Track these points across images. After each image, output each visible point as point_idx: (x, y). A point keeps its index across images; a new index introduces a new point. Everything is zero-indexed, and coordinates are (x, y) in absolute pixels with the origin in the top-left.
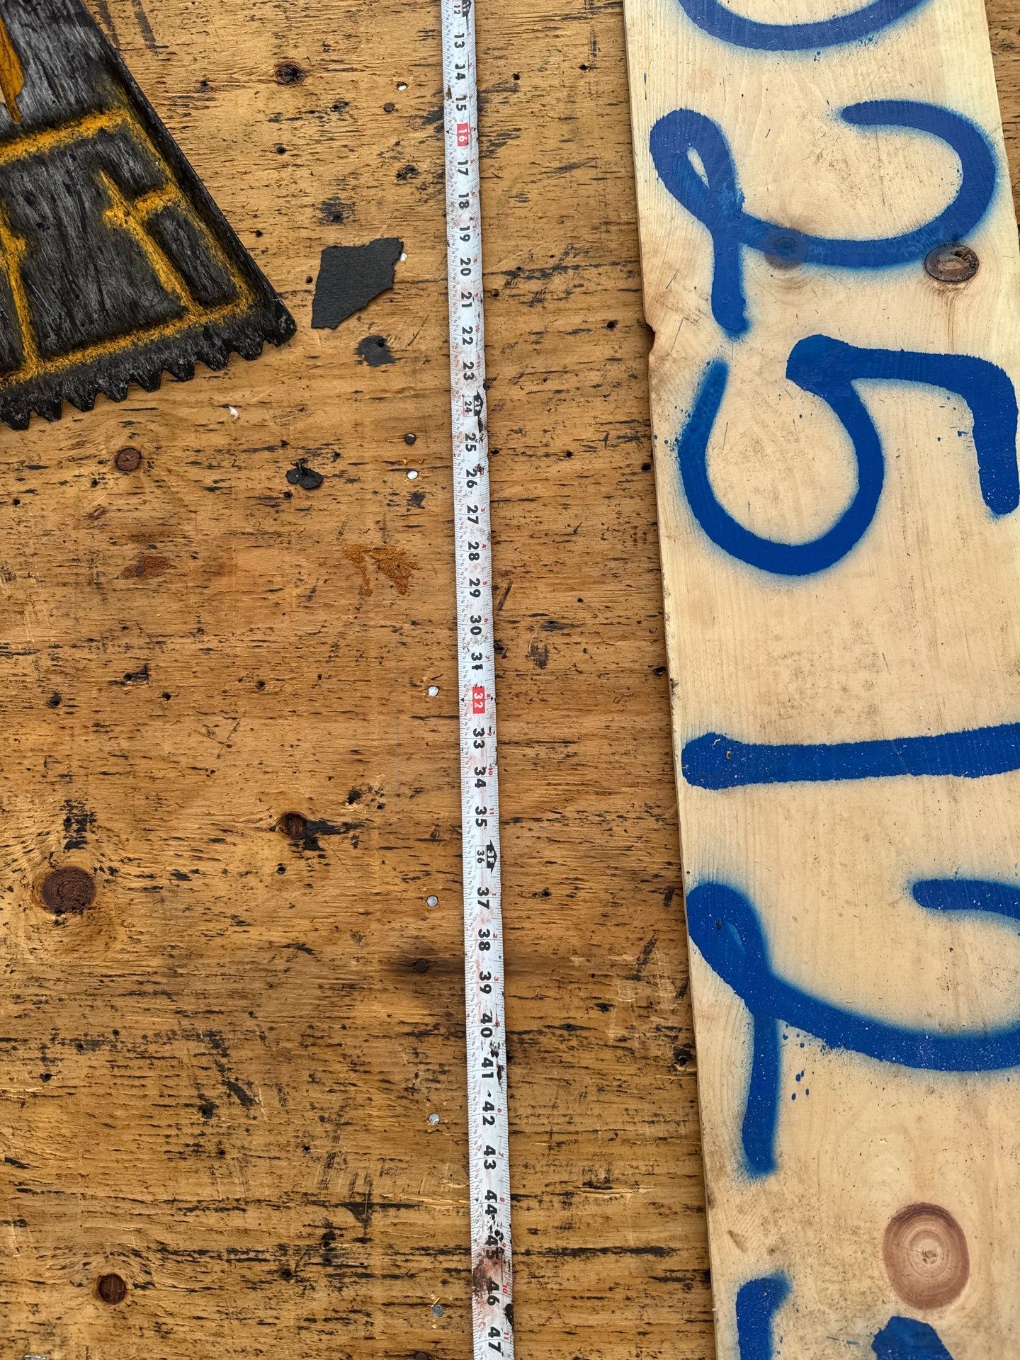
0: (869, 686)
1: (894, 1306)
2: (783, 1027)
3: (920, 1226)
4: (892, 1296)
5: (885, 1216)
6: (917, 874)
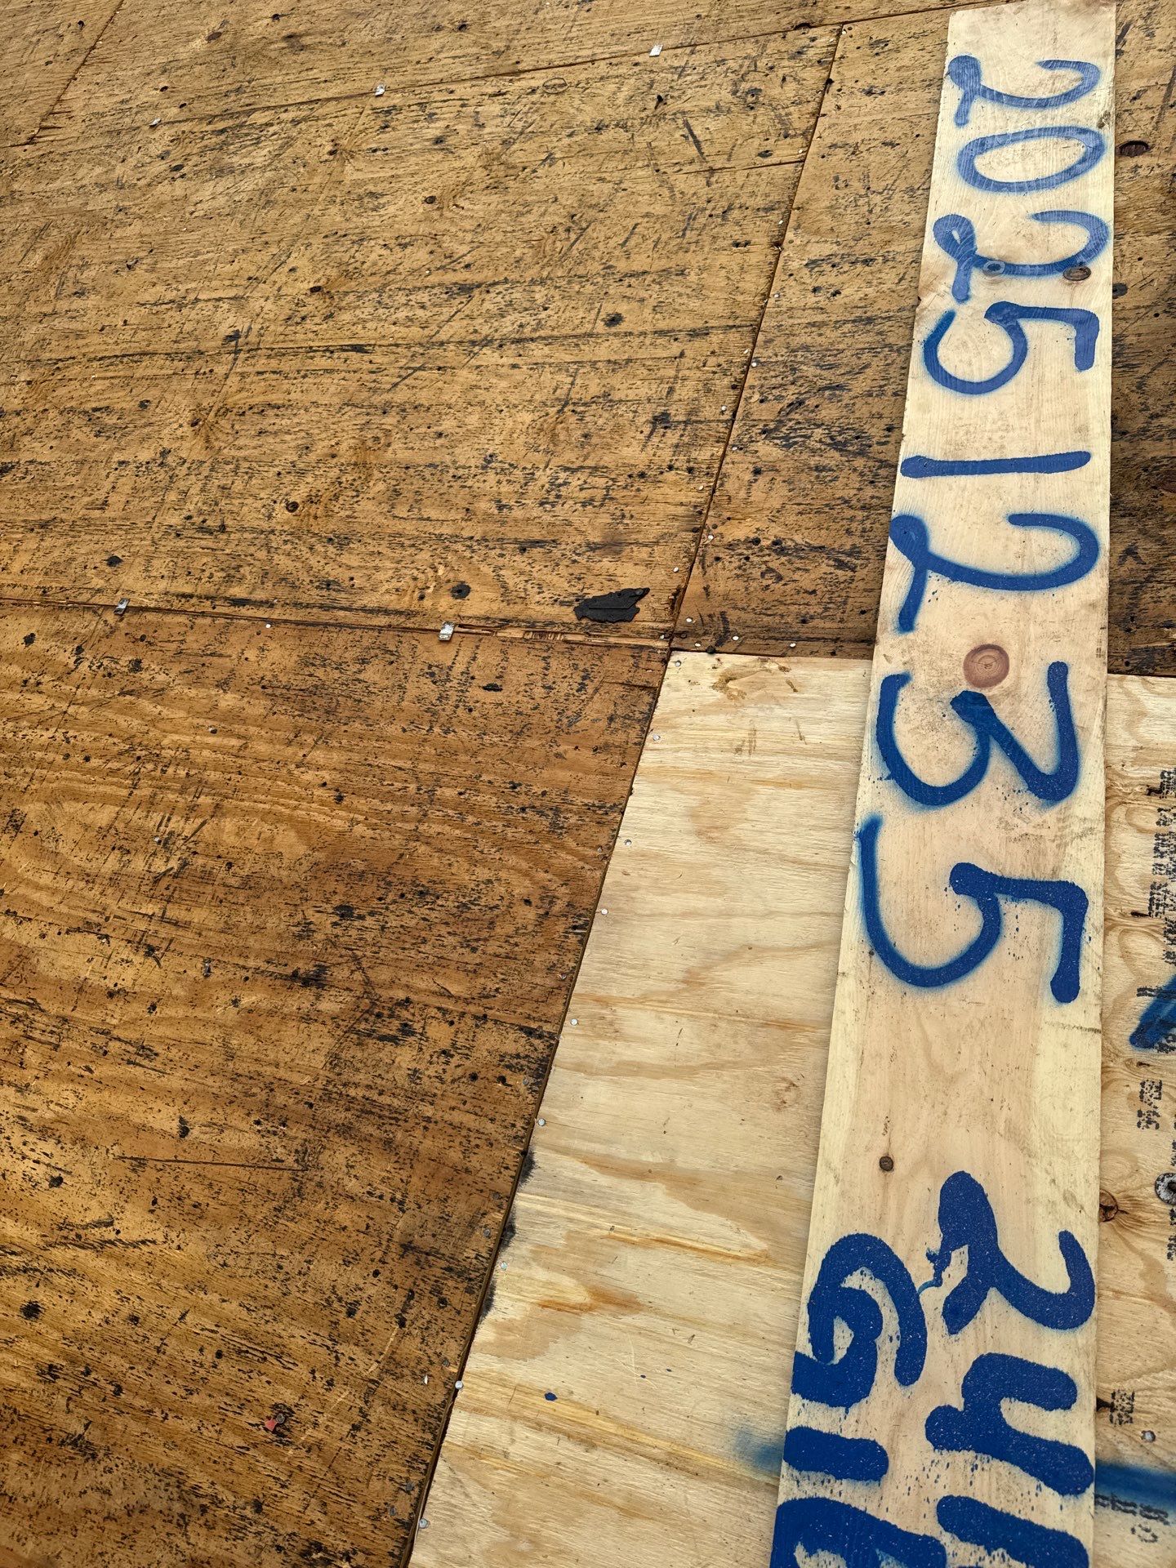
0: (1002, 437)
1: (965, 686)
2: (930, 573)
3: (985, 653)
4: (965, 682)
5: (967, 650)
6: (1012, 511)
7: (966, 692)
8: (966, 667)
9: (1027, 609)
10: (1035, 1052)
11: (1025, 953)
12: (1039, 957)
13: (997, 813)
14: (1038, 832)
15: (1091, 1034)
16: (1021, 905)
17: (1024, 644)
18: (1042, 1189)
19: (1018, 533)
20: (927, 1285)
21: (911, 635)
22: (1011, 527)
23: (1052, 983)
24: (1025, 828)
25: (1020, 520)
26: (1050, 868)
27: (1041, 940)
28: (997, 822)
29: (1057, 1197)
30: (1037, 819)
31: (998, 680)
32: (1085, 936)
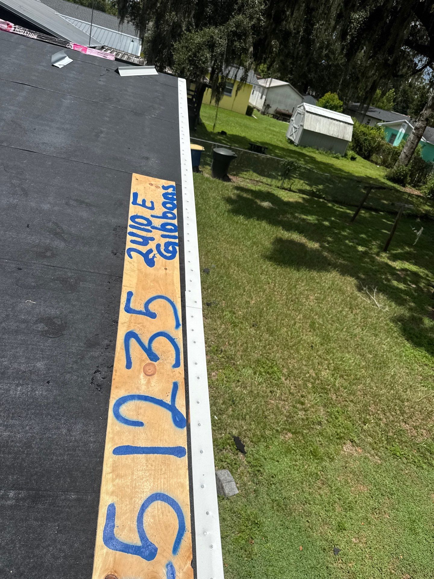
0: (147, 466)
2: (170, 404)
3: (150, 374)
6: (142, 427)
7: (156, 361)
8: (156, 370)
10: (137, 284)
11: (139, 301)
12: (136, 299)
13: (146, 329)
18: (136, 265)
19: (140, 419)
20: (156, 254)
21: (174, 381)
22: (143, 421)
23: (133, 295)
24: (139, 325)
25: (140, 424)
26: (133, 316)
27: (135, 303)
29: (133, 263)
30: (136, 328)
31: (146, 365)
32: (125, 303)
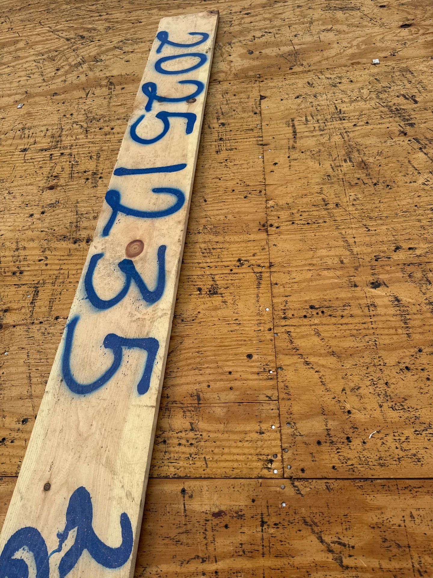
0: (155, 160)
3: (135, 243)
4: (125, 256)
5: (128, 242)
6: (154, 187)
7: (125, 260)
8: (127, 250)
9: (154, 225)
10: (125, 420)
11: (129, 373)
12: (134, 374)
13: (129, 310)
14: (144, 317)
15: (150, 408)
16: (132, 350)
17: (150, 239)
18: (117, 491)
19: (155, 195)
20: (54, 552)
21: (107, 238)
22: (153, 193)
23: (138, 386)
24: (139, 316)
25: (157, 190)
26: (146, 332)
27: (137, 365)
28: (128, 314)
29: (123, 495)
30: (144, 311)
31: (138, 254)
32: (156, 361)
